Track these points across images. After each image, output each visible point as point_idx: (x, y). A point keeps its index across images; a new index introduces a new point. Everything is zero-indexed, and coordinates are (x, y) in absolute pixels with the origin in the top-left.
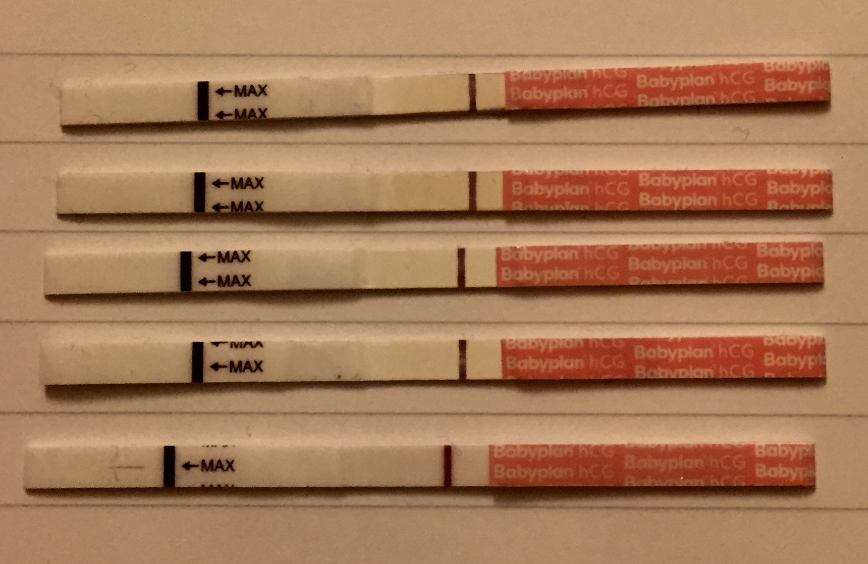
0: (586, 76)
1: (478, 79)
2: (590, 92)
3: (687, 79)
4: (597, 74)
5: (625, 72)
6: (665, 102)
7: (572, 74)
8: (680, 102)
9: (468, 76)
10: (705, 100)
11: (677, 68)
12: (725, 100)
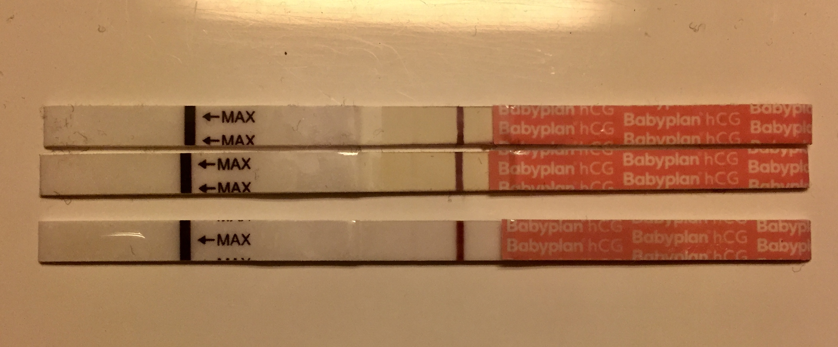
0: (573, 112)
1: (465, 111)
2: (577, 128)
3: (673, 118)
4: (584, 110)
5: (612, 110)
6: (651, 140)
7: (559, 110)
8: (665, 142)
9: (456, 108)
10: (691, 140)
11: (664, 107)
12: (711, 140)
